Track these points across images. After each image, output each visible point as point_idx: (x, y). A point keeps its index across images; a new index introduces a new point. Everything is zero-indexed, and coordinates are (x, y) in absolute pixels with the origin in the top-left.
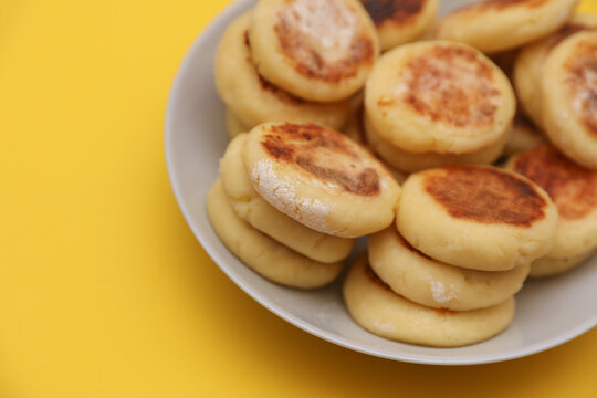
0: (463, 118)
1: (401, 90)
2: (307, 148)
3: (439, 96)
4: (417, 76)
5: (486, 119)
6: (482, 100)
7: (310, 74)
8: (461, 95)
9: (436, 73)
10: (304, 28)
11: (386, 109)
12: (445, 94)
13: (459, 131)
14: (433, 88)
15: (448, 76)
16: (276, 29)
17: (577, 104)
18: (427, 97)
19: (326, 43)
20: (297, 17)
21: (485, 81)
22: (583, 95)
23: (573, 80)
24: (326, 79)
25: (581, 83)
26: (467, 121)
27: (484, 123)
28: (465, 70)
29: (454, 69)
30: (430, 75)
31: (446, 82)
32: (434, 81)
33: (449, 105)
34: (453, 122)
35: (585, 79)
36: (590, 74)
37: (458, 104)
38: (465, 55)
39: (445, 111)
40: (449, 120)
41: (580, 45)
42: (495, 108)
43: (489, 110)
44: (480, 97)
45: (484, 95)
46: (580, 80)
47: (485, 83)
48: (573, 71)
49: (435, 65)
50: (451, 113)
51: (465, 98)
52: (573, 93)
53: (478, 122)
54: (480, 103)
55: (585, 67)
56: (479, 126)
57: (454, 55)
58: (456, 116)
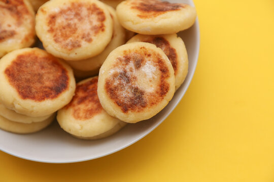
0: (61, 39)
3: (65, 23)
4: (69, 9)
6: (79, 39)
8: (74, 31)
9: (77, 14)
12: (69, 25)
13: (54, 43)
14: (67, 19)
17: (112, 72)
18: (60, 20)
22: (119, 70)
23: (121, 60)
25: (123, 65)
26: (60, 42)
27: (65, 48)
28: (91, 22)
29: (87, 18)
30: (74, 13)
31: (76, 21)
32: (72, 17)
33: (63, 31)
34: (55, 38)
35: (127, 64)
36: (132, 64)
37: (68, 33)
38: (100, 17)
39: (58, 31)
40: (55, 36)
41: (141, 48)
42: (79, 46)
43: (76, 45)
44: (80, 37)
45: (83, 38)
46: (124, 63)
47: (91, 33)
48: (124, 57)
49: (82, 11)
50: (60, 34)
51: (74, 33)
52: (115, 66)
53: (64, 45)
54: (77, 39)
55: (132, 59)
56: (62, 47)
57: (95, 13)
58: (60, 37)
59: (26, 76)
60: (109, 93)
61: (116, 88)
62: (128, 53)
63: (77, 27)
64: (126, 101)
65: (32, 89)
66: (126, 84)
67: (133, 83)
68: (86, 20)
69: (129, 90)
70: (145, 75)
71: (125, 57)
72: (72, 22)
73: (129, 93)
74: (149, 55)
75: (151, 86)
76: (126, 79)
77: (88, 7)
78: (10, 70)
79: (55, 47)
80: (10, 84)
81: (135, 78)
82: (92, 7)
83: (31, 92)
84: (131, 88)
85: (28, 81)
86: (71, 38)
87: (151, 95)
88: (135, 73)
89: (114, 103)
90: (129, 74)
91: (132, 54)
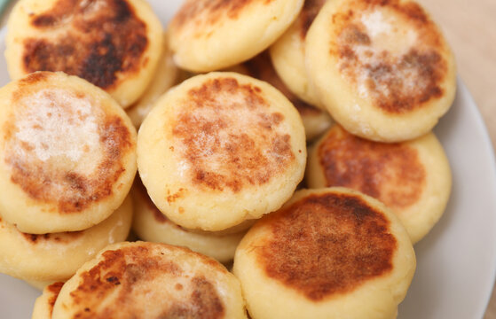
0: (263, 171)
1: (183, 169)
2: (122, 300)
3: (225, 156)
4: (189, 141)
5: (286, 158)
6: (271, 135)
7: (78, 206)
8: (247, 142)
9: (207, 128)
10: (43, 156)
11: (179, 202)
12: (230, 149)
13: (268, 187)
14: (214, 150)
15: (222, 125)
16: (14, 180)
17: (363, 89)
18: (213, 164)
19: (74, 154)
20: (28, 147)
21: (260, 109)
22: (364, 76)
23: (346, 66)
24: (97, 198)
25: (355, 65)
26: (269, 172)
27: (286, 165)
28: (234, 106)
29: (223, 112)
30: (203, 134)
31: (223, 134)
32: (211, 139)
33: (241, 162)
34: (256, 182)
35: (356, 58)
36: (359, 49)
37: (249, 155)
38: (225, 87)
39: (240, 172)
40: (251, 181)
41: (334, 21)
42: (287, 138)
43: (283, 144)
44: (265, 132)
45: (269, 128)
46: (352, 62)
47: (262, 112)
48: (341, 57)
49: (202, 118)
50: (248, 171)
51: (253, 143)
52: (354, 80)
53: (280, 166)
54: (270, 140)
55: (350, 45)
56: (283, 171)
57: (213, 94)
58: (255, 172)
59: (327, 264)
60: (402, 109)
61: (394, 94)
62: (335, 49)
63: (239, 134)
64: (423, 84)
65: (362, 253)
66: (393, 74)
67: (392, 61)
68: (227, 114)
69: (406, 71)
70: (384, 35)
71: (342, 55)
72: (224, 141)
73: (409, 74)
74: (351, 13)
75: (405, 32)
76: (381, 70)
77: (194, 104)
78: (311, 290)
79: (278, 186)
80: (352, 290)
81: (385, 54)
82: (196, 97)
83: (372, 256)
84: (401, 67)
85: (340, 259)
86: (264, 152)
87: (421, 37)
88: (376, 49)
89: (421, 106)
90: (374, 62)
91: (341, 42)
